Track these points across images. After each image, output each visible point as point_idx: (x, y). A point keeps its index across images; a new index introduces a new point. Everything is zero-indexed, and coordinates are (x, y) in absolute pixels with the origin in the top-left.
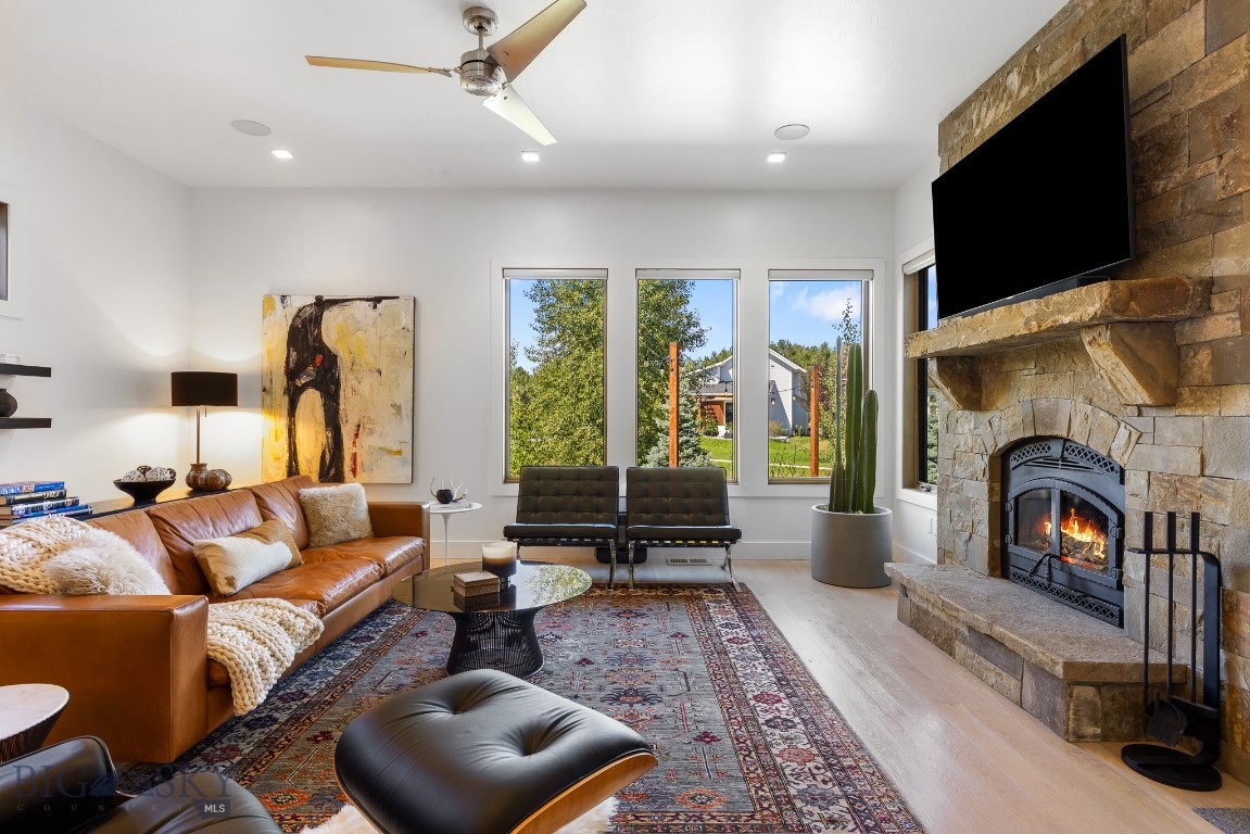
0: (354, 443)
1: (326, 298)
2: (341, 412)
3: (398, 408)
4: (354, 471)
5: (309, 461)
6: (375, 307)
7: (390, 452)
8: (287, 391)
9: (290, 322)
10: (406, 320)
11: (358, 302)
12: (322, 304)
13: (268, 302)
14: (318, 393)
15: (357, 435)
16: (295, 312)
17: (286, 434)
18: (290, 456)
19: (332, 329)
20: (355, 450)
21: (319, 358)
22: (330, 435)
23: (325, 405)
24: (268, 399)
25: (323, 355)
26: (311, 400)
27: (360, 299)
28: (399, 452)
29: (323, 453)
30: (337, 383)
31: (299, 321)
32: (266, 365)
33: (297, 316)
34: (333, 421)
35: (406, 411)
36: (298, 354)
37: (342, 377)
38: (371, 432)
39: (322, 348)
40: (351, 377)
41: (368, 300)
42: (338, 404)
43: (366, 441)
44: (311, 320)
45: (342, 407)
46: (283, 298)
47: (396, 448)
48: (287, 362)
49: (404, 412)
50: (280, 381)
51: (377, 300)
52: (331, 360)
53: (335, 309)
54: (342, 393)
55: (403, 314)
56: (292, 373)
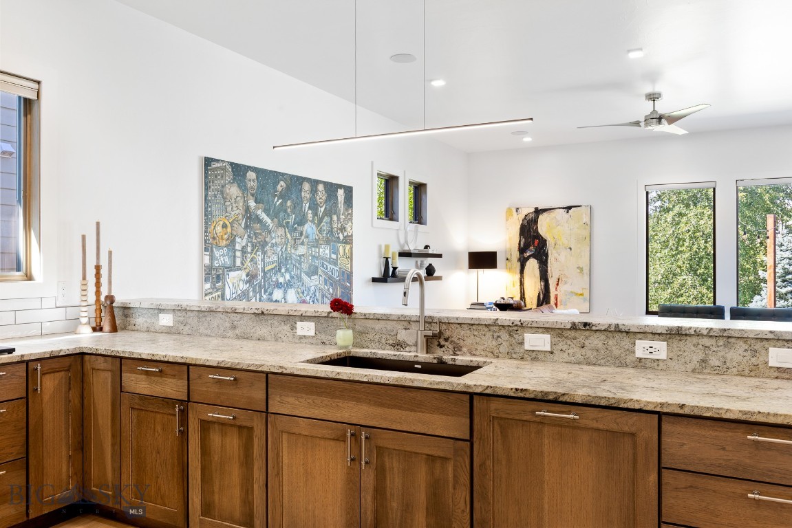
0: (556, 288)
1: (540, 208)
2: (549, 271)
3: (581, 269)
4: (556, 304)
5: (531, 299)
6: (568, 212)
7: (576, 294)
8: (519, 260)
9: (521, 222)
10: (586, 219)
11: (558, 210)
12: (538, 212)
13: (509, 211)
14: (536, 261)
15: (558, 284)
16: (523, 217)
17: (519, 284)
18: (521, 296)
19: (544, 227)
20: (556, 293)
21: (537, 242)
22: (543, 284)
23: (540, 267)
24: (509, 264)
25: (539, 240)
26: (532, 265)
27: (559, 208)
28: (582, 295)
29: (539, 294)
30: (547, 256)
31: (526, 222)
32: (508, 246)
33: (525, 219)
34: (544, 276)
35: (586, 270)
36: (525, 239)
37: (549, 251)
38: (566, 283)
39: (538, 236)
40: (554, 252)
41: (563, 208)
42: (547, 267)
43: (562, 287)
44: (532, 221)
45: (549, 268)
46: (517, 209)
47: (580, 292)
48: (519, 244)
49: (584, 271)
50: (516, 254)
51: (569, 208)
52: (543, 243)
53: (545, 214)
54: (549, 261)
55: (584, 215)
56: (522, 250)
